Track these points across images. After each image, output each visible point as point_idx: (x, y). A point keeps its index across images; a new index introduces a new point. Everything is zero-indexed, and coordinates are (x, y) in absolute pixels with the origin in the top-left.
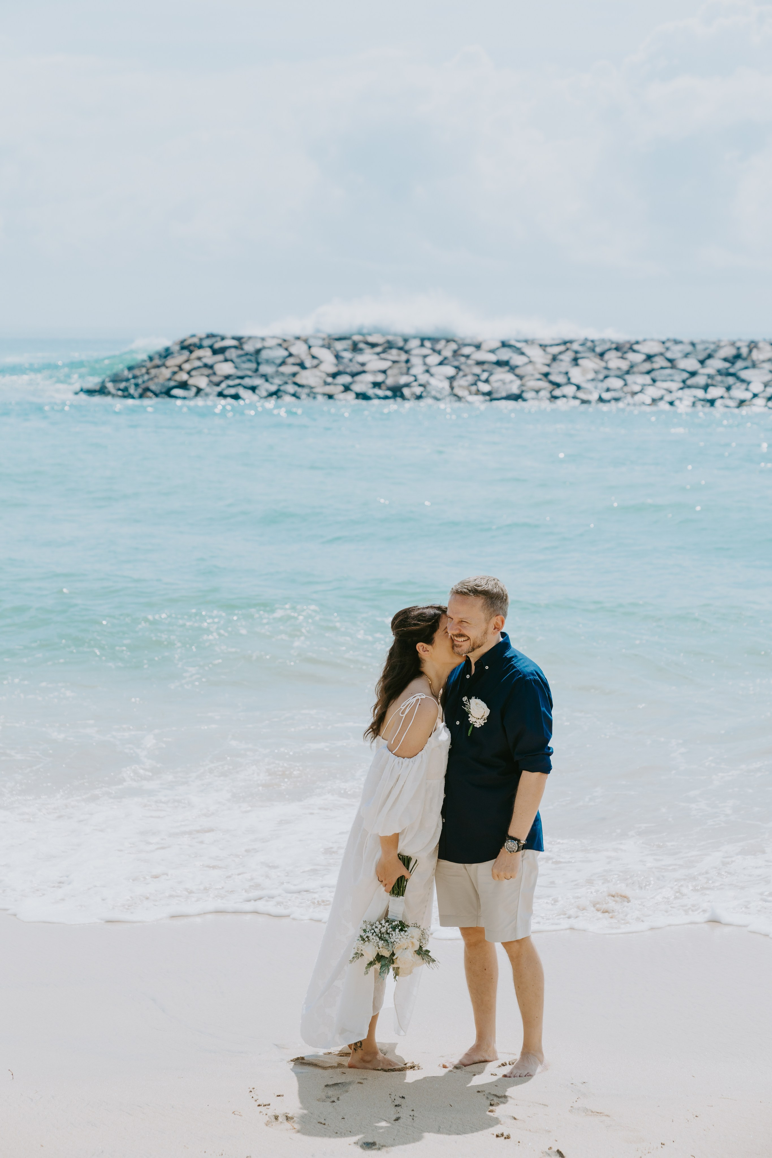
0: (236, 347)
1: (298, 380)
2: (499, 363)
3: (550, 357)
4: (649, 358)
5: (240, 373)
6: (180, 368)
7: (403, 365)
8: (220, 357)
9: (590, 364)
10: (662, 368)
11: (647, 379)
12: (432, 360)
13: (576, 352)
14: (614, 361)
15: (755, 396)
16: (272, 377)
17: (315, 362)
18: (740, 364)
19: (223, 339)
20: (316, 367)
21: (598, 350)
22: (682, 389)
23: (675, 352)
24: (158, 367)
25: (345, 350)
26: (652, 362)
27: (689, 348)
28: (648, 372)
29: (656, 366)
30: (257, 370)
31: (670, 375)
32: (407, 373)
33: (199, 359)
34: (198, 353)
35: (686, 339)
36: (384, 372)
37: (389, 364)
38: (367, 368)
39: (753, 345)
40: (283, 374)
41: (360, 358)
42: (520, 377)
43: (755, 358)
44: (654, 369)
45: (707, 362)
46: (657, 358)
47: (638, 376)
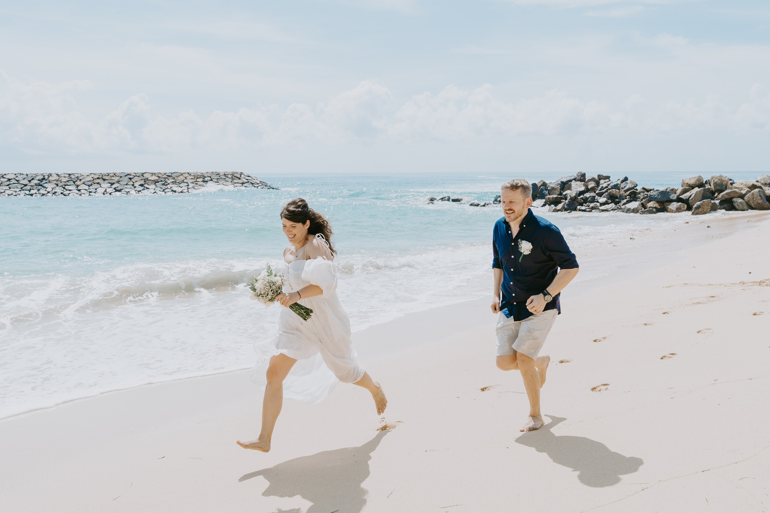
4: (9, 180)
10: (14, 183)
11: (7, 188)
15: (48, 192)
18: (44, 181)
22: (20, 191)
23: (20, 178)
26: (10, 182)
27: (26, 176)
28: (8, 185)
31: (16, 186)
35: (25, 173)
39: (50, 175)
43: (50, 179)
44: (10, 184)
45: (32, 181)
46: (12, 180)
47: (3, 186)
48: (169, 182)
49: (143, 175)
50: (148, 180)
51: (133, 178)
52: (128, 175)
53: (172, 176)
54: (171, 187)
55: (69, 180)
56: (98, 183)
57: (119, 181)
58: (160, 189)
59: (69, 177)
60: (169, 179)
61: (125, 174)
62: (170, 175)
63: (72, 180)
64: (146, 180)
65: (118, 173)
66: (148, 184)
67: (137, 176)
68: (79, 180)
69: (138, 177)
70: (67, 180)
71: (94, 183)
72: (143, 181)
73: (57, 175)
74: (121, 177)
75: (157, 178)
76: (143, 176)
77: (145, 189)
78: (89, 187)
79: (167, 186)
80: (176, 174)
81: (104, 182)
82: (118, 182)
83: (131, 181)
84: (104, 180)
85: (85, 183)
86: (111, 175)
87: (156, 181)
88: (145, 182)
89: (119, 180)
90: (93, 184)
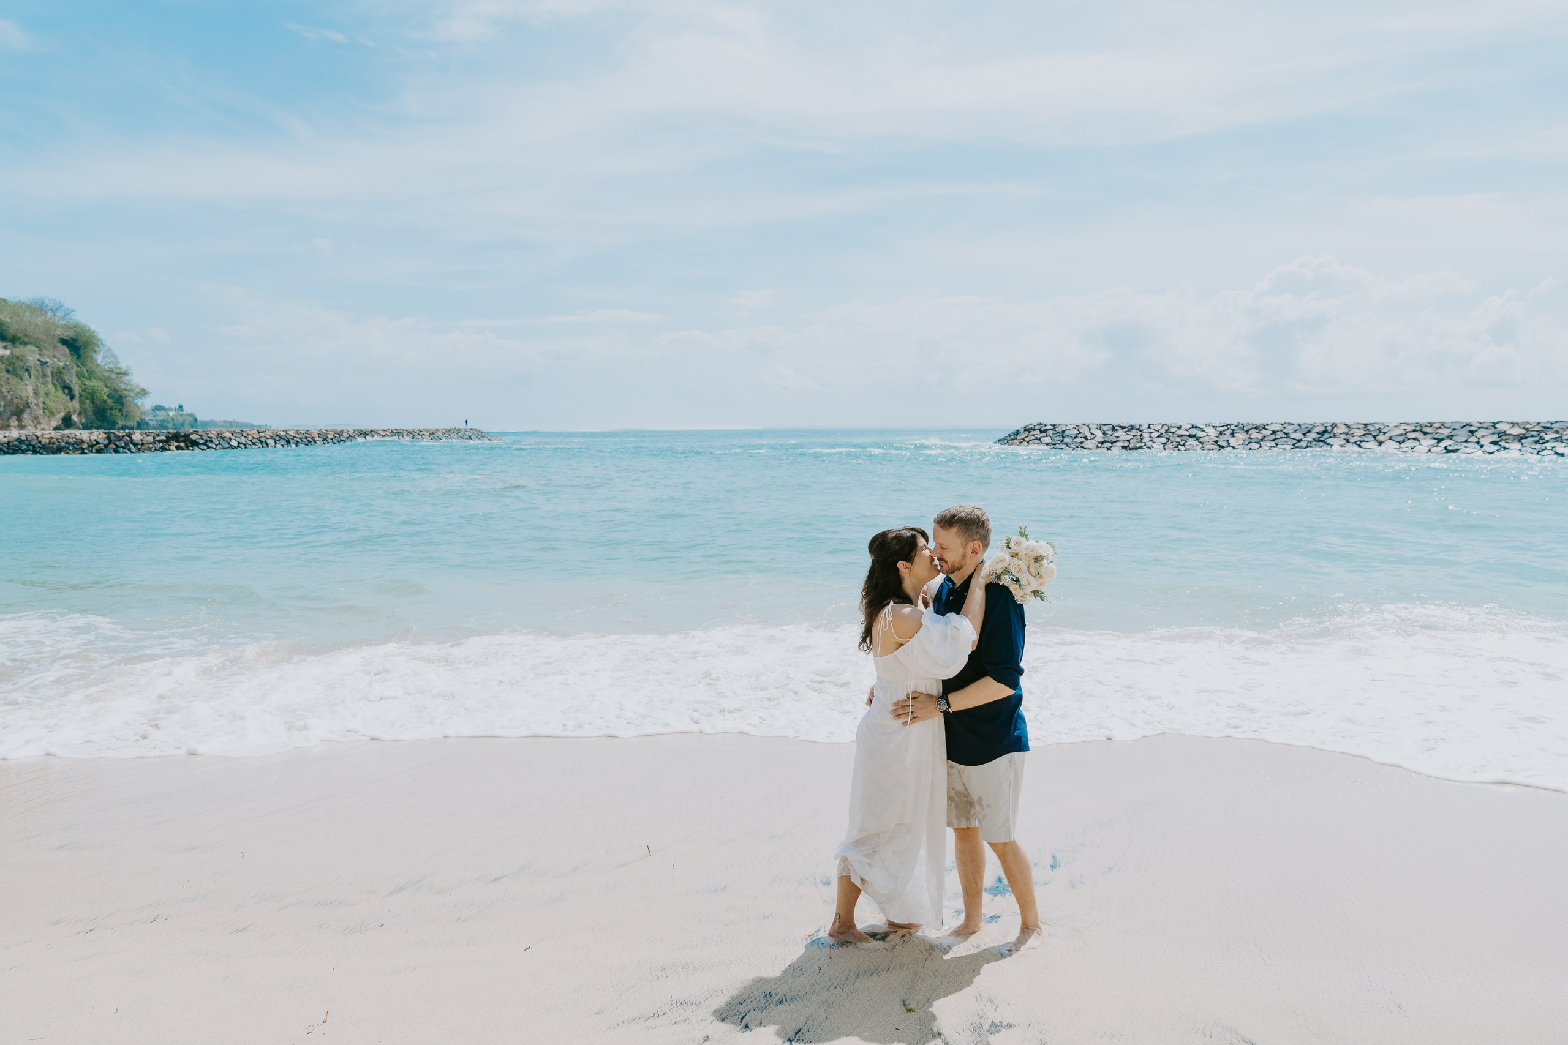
0: (1052, 430)
1: (1083, 445)
2: (1190, 436)
3: (1219, 432)
4: (1274, 432)
5: (1054, 443)
6: (1024, 440)
7: (1139, 437)
8: (1044, 434)
9: (1241, 436)
10: (1281, 438)
11: (1273, 444)
12: (1155, 434)
13: (1233, 430)
14: (1254, 434)
16: (1070, 444)
17: (1093, 436)
18: (1326, 435)
19: (1046, 426)
20: (1093, 439)
21: (1245, 429)
23: (1289, 429)
24: (1013, 439)
25: (1109, 430)
26: (1276, 435)
27: (1298, 427)
28: (1274, 440)
29: (1277, 437)
30: (1063, 441)
31: (1286, 442)
32: (1141, 442)
33: (1033, 435)
34: (1034, 432)
35: (1296, 422)
36: (1129, 441)
37: (1132, 437)
38: (1119, 439)
39: (1334, 426)
40: (1076, 442)
41: (1116, 434)
42: (1202, 443)
43: (1335, 432)
44: (1276, 439)
45: (1307, 434)
46: (1278, 433)
47: (1268, 442)
48: (1547, 437)
49: (1494, 426)
50: (1506, 434)
51: (1476, 431)
52: (1467, 425)
53: (1552, 428)
54: (1553, 447)
55: (1366, 434)
56: (1415, 439)
57: (1452, 436)
58: (1532, 451)
59: (1365, 429)
60: (1548, 433)
61: (1462, 425)
62: (1549, 425)
63: (1371, 434)
64: (1502, 434)
65: (1448, 423)
66: (1507, 441)
67: (1483, 427)
68: (1382, 434)
69: (1487, 428)
70: (1362, 434)
71: (1409, 439)
72: (1496, 436)
73: (1346, 425)
74: (1454, 429)
75: (1524, 431)
76: (1496, 428)
77: (1502, 449)
78: (1400, 444)
79: (1545, 445)
80: (1561, 424)
81: (1424, 437)
82: (1450, 437)
83: (1473, 436)
84: (1425, 433)
85: (1392, 438)
86: (1435, 425)
87: (1522, 436)
88: (1499, 437)
89: (1451, 434)
90: (1406, 439)
